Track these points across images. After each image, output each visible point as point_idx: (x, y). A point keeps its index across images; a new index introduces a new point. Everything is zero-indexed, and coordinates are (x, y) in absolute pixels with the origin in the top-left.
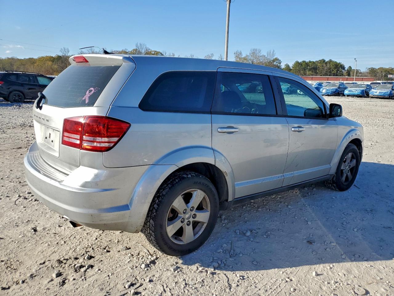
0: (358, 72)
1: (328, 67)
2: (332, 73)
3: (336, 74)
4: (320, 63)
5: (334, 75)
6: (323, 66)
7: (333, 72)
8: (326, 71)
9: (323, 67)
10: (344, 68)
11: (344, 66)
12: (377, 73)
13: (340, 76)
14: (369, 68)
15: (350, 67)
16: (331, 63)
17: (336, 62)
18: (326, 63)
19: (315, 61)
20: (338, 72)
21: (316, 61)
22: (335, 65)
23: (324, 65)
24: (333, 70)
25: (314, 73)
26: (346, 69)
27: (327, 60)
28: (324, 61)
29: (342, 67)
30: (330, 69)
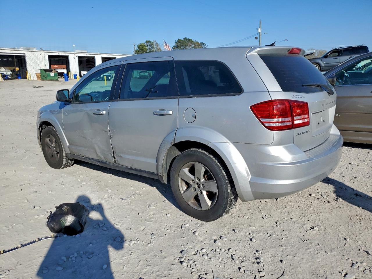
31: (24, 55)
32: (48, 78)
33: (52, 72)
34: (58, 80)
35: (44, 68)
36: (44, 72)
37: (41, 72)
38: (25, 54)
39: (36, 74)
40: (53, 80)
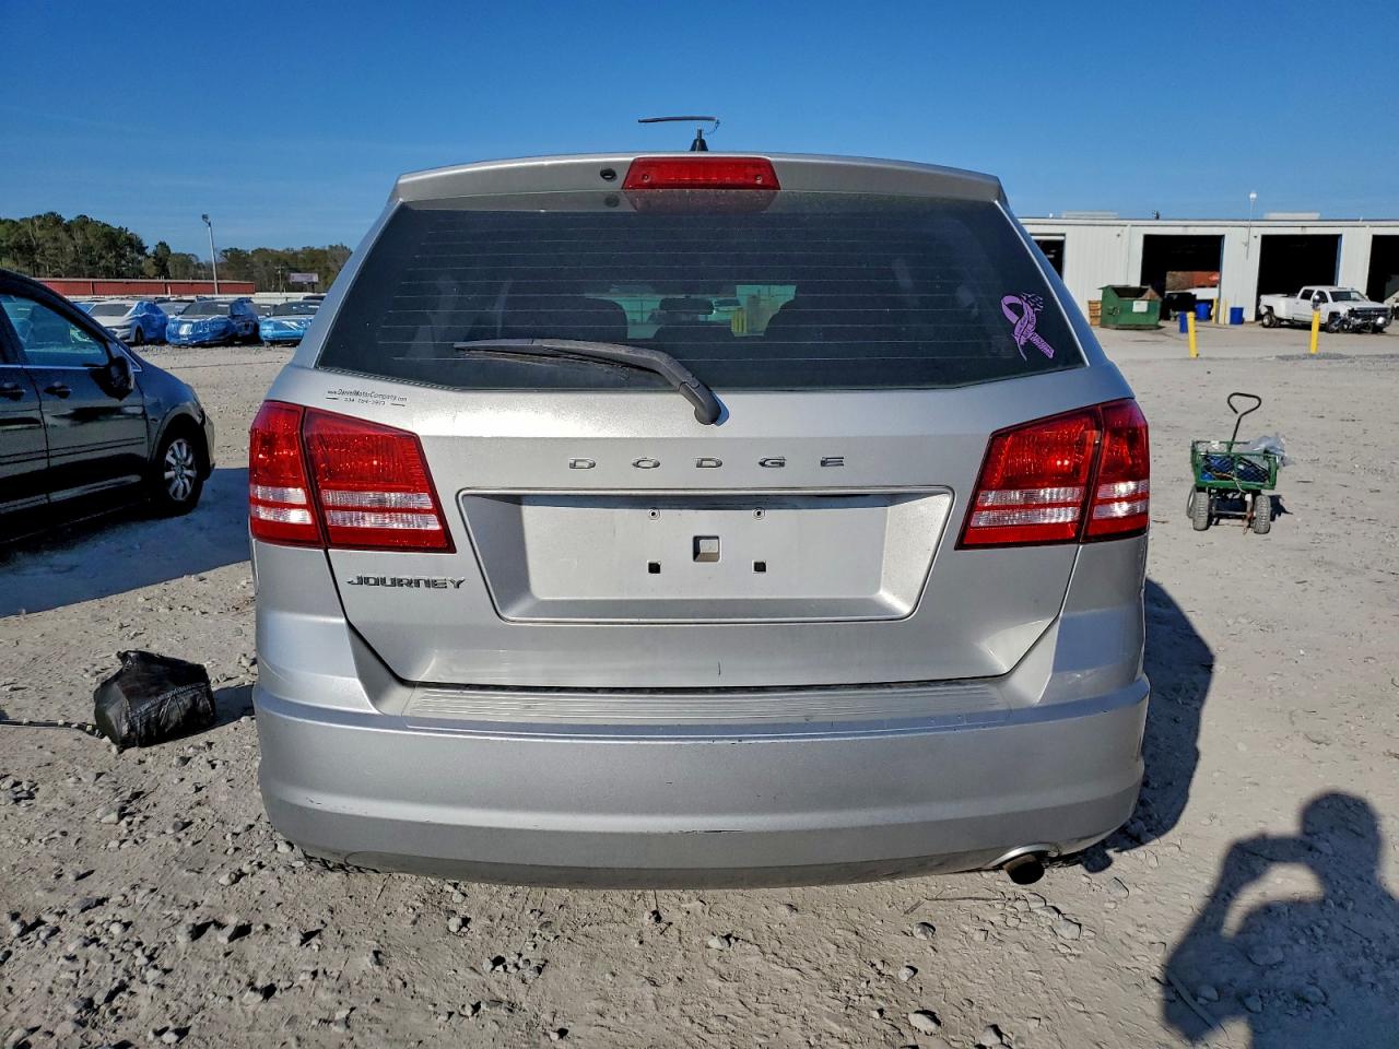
0: (191, 261)
1: (80, 242)
2: (101, 264)
3: (118, 272)
4: (41, 227)
5: (108, 272)
6: (56, 239)
7: (103, 263)
8: (75, 260)
9: (59, 244)
10: (141, 249)
11: (140, 242)
12: (253, 266)
13: (135, 277)
14: (226, 251)
15: (162, 244)
16: (89, 229)
17: (104, 225)
18: (68, 228)
19: (16, 219)
20: (123, 262)
21: (22, 220)
22: (105, 235)
23: (62, 235)
24: (101, 257)
25: (24, 266)
26: (149, 251)
27: (68, 217)
28: (58, 220)
29: (132, 246)
30: (88, 250)
31: (1061, 238)
32: (1124, 320)
33: (1144, 297)
34: (1160, 327)
35: (1120, 282)
36: (1113, 296)
37: (1104, 296)
38: (1064, 235)
39: (1090, 303)
40: (1138, 328)
